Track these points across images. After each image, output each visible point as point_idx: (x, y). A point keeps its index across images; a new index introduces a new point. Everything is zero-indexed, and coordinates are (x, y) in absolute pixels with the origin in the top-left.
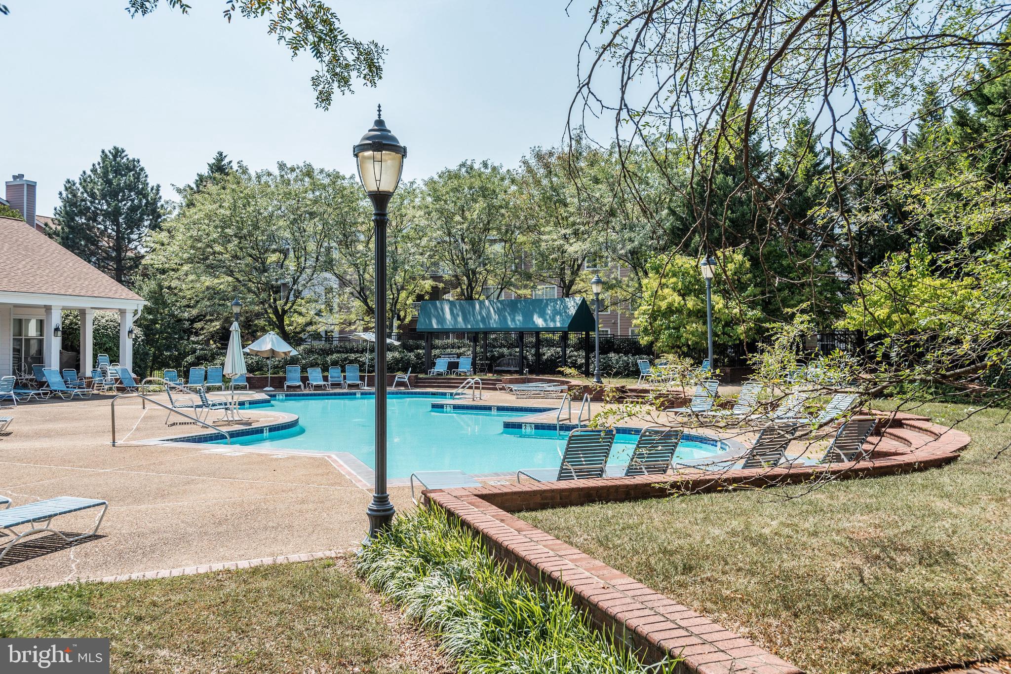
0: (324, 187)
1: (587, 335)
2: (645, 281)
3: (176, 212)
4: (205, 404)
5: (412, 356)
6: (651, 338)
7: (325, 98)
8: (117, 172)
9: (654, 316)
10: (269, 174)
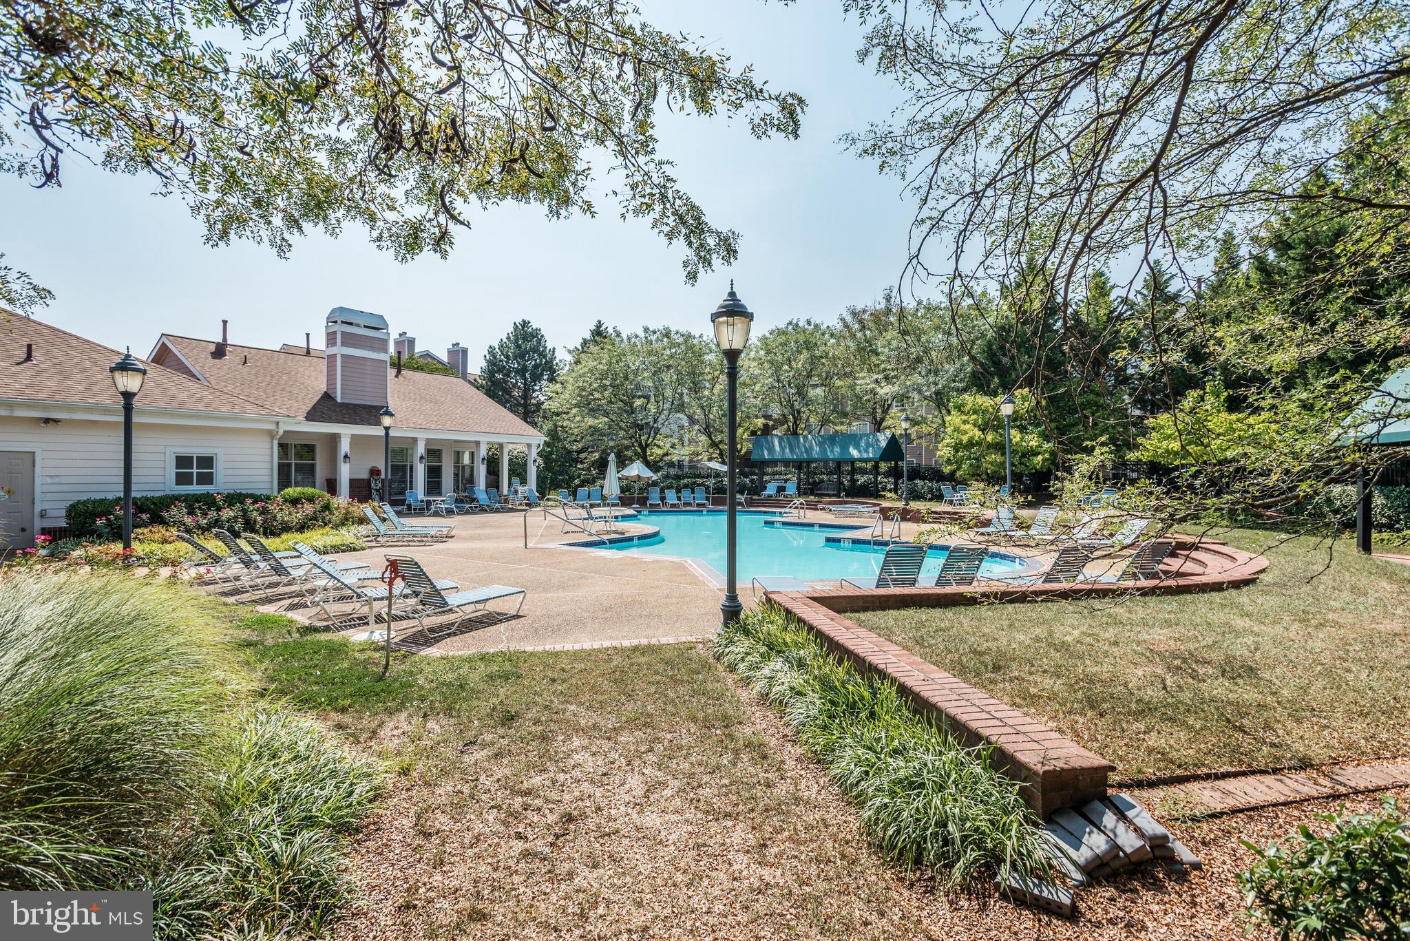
0: (679, 345)
1: (896, 464)
2: (948, 418)
3: (567, 368)
4: (590, 517)
5: (747, 481)
6: (954, 467)
7: (692, 277)
8: (525, 339)
9: (956, 448)
10: (637, 337)
